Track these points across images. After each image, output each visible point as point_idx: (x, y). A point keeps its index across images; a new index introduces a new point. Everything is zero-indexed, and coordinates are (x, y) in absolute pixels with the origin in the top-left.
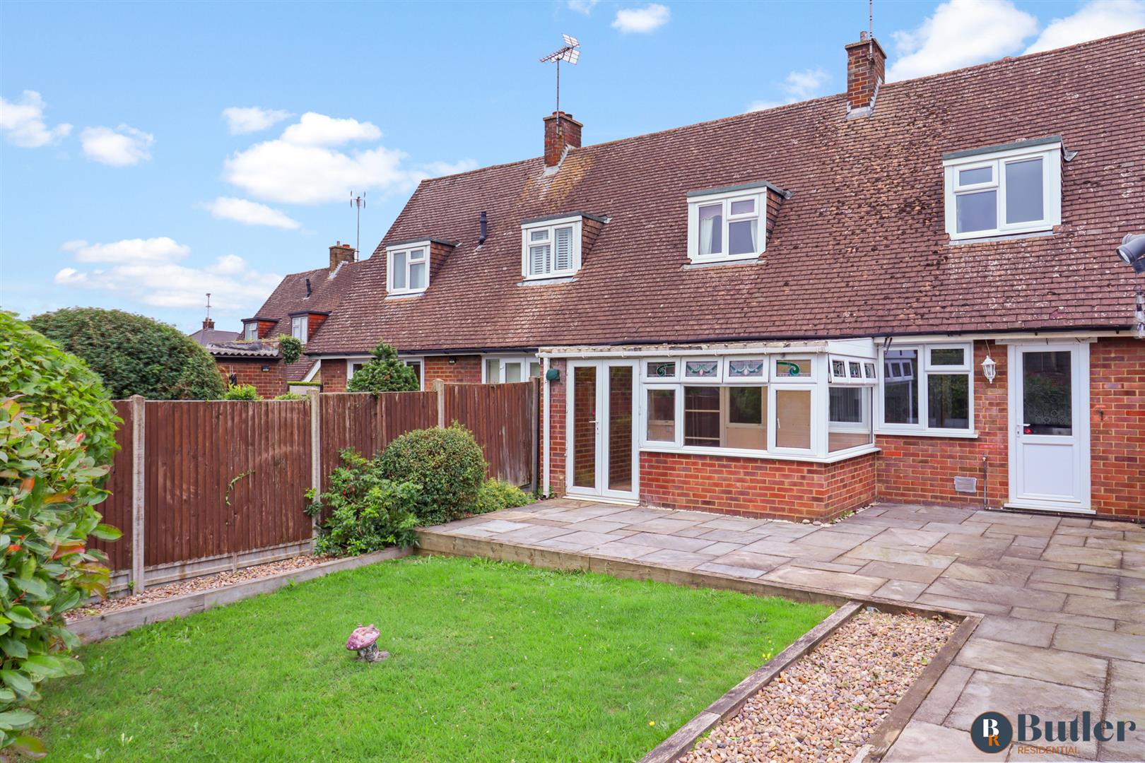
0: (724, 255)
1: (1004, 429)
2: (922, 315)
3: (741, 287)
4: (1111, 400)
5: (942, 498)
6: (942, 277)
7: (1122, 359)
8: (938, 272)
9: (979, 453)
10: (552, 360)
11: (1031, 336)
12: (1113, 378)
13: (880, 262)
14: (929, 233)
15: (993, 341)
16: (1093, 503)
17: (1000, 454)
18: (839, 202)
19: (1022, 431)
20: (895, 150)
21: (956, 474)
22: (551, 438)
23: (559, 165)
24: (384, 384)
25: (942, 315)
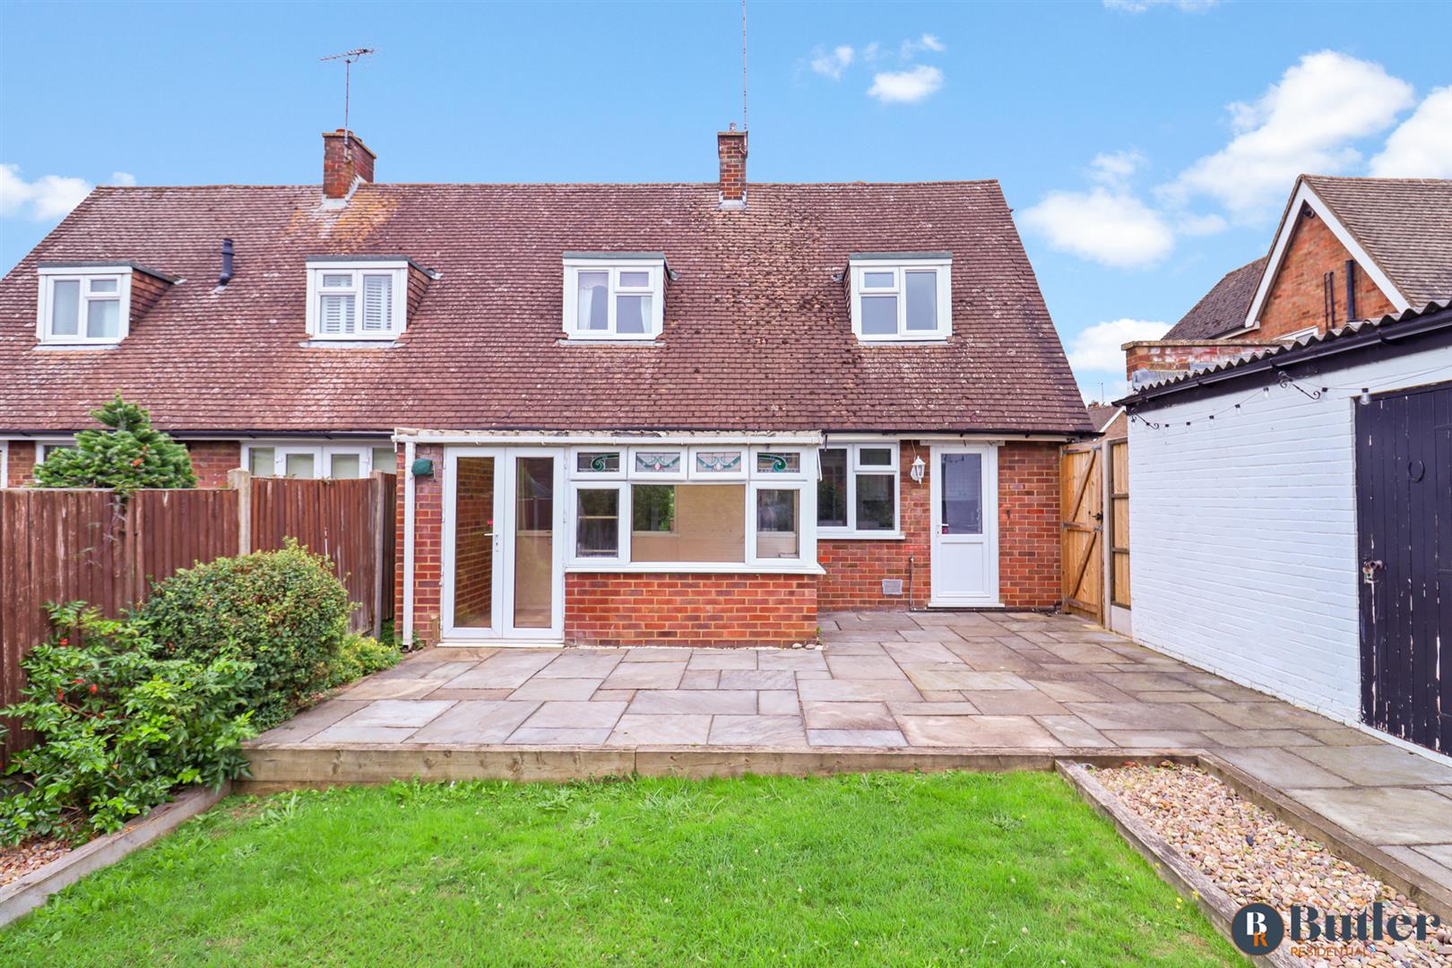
0: (611, 333)
1: (927, 529)
2: (854, 413)
3: (642, 370)
4: (1016, 500)
5: (870, 602)
6: (862, 376)
7: (1024, 462)
8: (856, 371)
9: (906, 554)
10: (420, 447)
11: (957, 438)
12: (1017, 478)
13: (795, 356)
14: (835, 332)
15: (917, 442)
16: (1001, 597)
17: (924, 554)
18: (733, 290)
19: (940, 530)
20: (779, 247)
21: (884, 577)
22: (416, 560)
23: (347, 197)
24: (133, 474)
25: (873, 413)
